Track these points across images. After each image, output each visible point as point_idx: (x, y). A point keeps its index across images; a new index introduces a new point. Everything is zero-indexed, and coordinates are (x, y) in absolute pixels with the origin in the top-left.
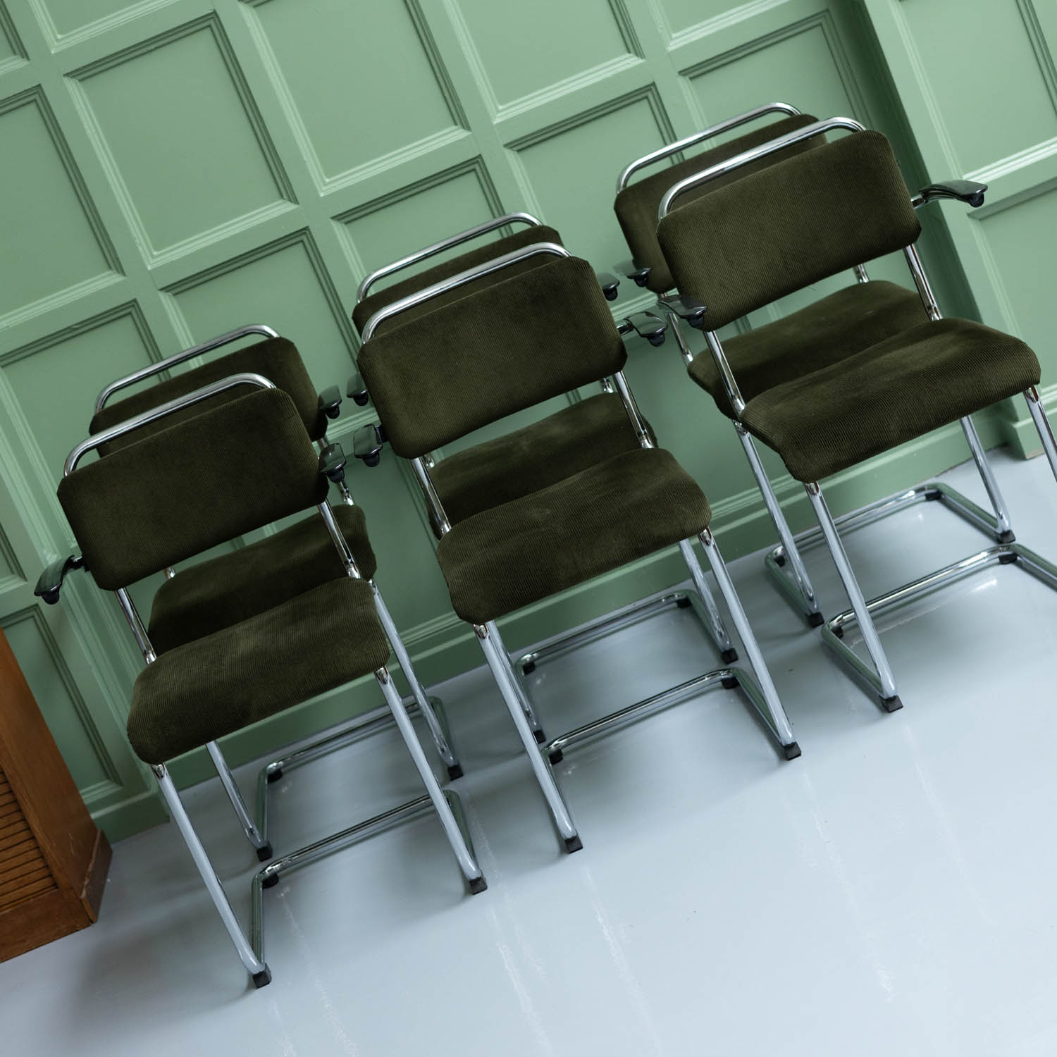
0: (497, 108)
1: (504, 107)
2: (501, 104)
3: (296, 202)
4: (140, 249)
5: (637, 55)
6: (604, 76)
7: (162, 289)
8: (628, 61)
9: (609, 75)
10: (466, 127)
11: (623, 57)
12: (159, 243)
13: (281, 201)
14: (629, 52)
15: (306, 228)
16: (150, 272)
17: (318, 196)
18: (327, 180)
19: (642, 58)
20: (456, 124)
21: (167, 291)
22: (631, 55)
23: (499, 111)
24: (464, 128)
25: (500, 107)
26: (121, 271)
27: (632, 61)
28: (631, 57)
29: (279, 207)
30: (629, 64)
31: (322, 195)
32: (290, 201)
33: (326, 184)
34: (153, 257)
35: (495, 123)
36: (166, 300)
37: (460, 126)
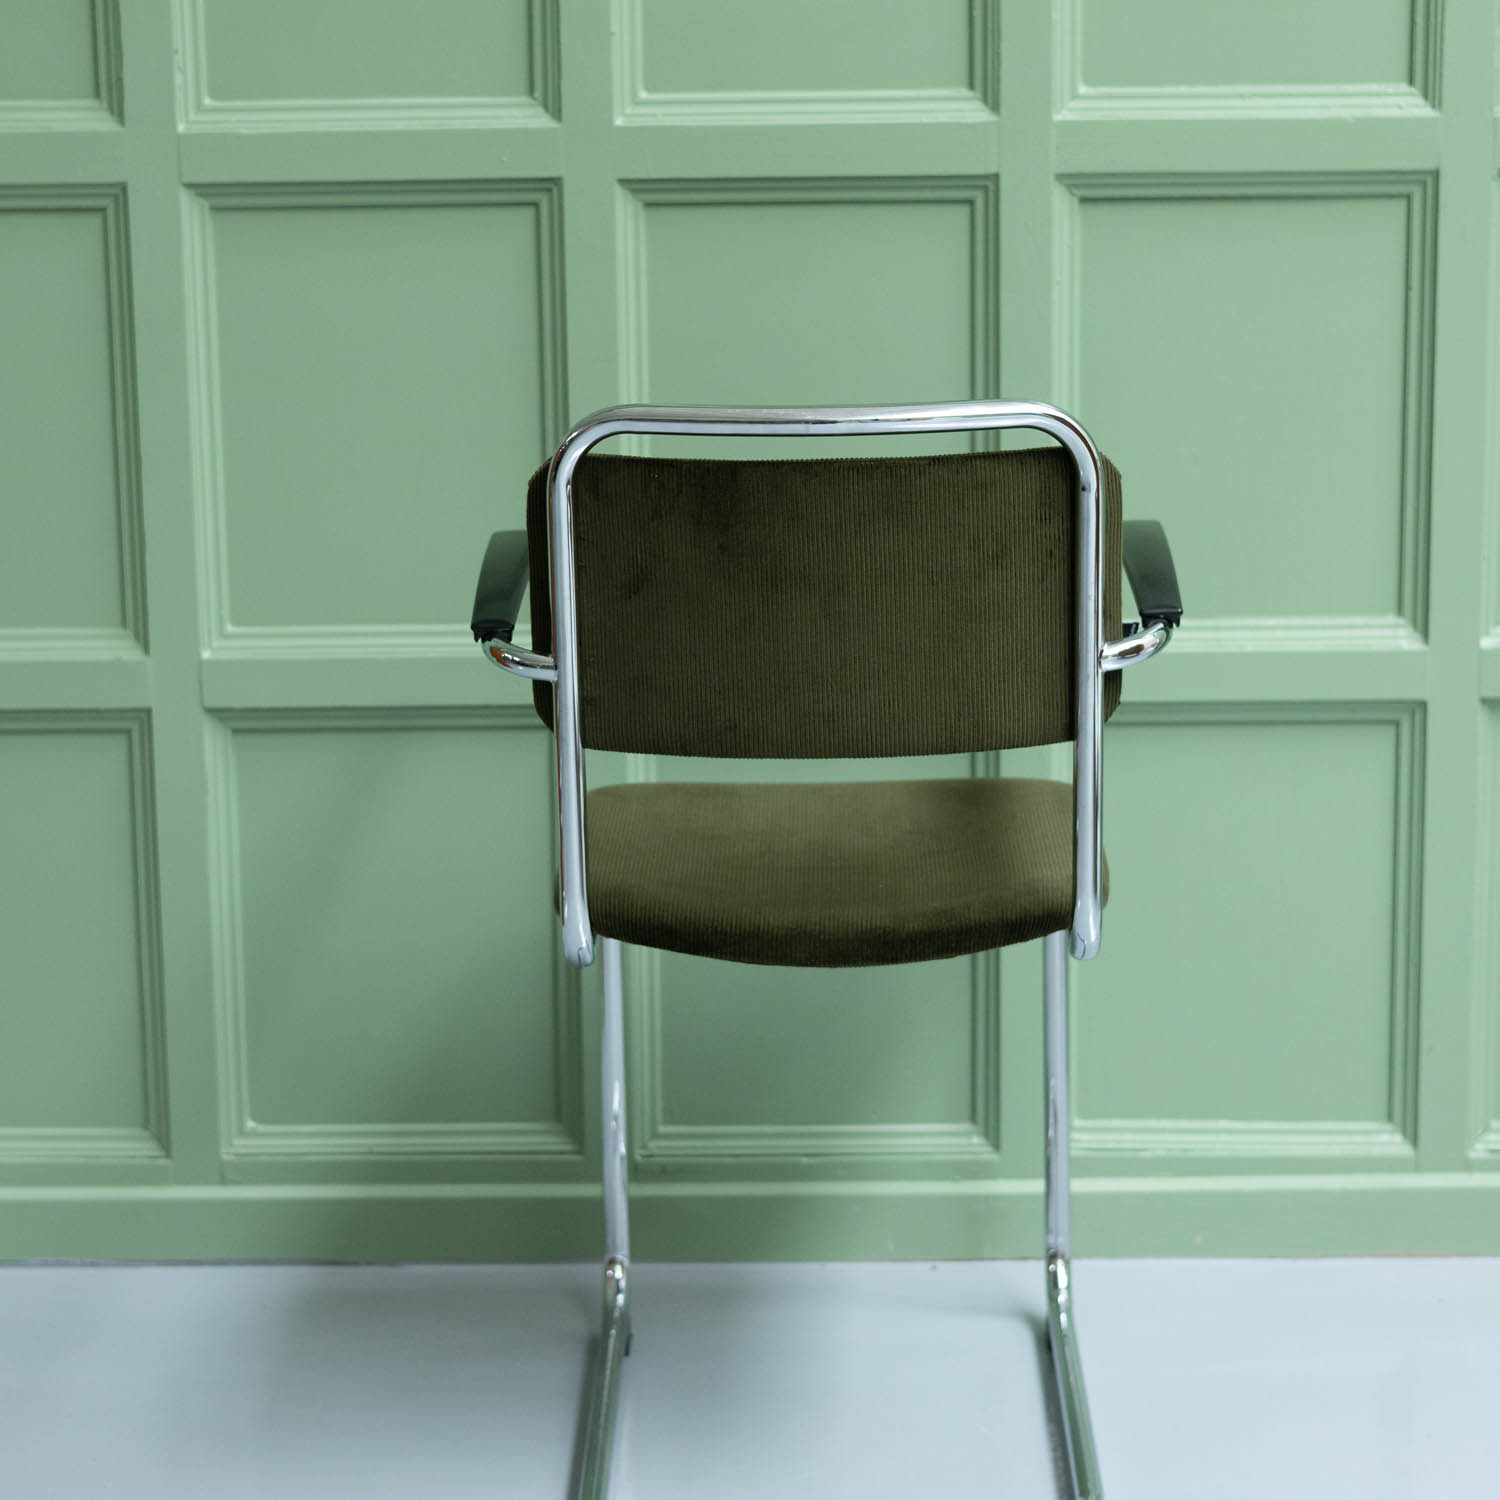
0: (1074, 86)
1: (1091, 91)
2: (1088, 82)
3: (557, 113)
4: (178, 78)
5: (1426, 96)
6: (1334, 113)
7: (190, 186)
8: (1402, 101)
9: (1347, 114)
10: (992, 100)
11: (1391, 88)
12: (225, 85)
13: (524, 99)
14: (1411, 81)
15: (556, 181)
16: (179, 137)
17: (610, 120)
18: (643, 95)
19: (1433, 106)
20: (971, 86)
21: (200, 195)
22: (1413, 90)
23: (1075, 96)
24: (985, 101)
25: (1083, 90)
26: (118, 112)
27: (1407, 104)
28: (1411, 94)
29: (515, 112)
30: (1400, 107)
31: (619, 122)
32: (546, 107)
33: (637, 102)
34: (200, 108)
35: (1057, 117)
36: (191, 214)
37: (978, 94)
